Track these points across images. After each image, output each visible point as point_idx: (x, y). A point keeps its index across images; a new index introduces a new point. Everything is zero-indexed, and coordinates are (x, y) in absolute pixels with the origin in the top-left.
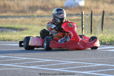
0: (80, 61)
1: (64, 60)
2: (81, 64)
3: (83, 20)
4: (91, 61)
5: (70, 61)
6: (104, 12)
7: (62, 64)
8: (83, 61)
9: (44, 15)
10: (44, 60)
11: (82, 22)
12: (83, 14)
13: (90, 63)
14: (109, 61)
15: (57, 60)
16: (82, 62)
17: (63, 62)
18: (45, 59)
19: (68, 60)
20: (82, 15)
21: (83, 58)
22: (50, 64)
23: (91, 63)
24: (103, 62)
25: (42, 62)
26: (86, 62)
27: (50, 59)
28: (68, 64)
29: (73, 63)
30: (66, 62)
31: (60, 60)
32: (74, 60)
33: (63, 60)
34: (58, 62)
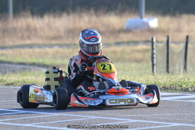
0: (145, 119)
1: (120, 117)
2: (146, 123)
3: (155, 52)
4: (162, 118)
5: (129, 119)
6: (187, 37)
8: (150, 119)
11: (153, 54)
12: (154, 41)
13: (160, 121)
14: (191, 118)
15: (107, 117)
16: (148, 120)
17: (117, 121)
18: (89, 115)
19: (125, 117)
20: (152, 42)
21: (150, 114)
23: (162, 122)
24: (182, 119)
25: (84, 121)
26: (155, 120)
29: (134, 122)
30: (122, 121)
32: (135, 117)
33: (117, 118)
34: (110, 120)
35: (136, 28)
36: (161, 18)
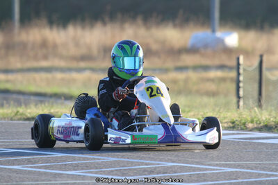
0: (248, 168)
1: (209, 165)
2: (250, 173)
3: (241, 78)
4: (274, 167)
5: (224, 167)
7: (204, 174)
8: (256, 168)
10: (159, 164)
11: (238, 82)
13: (272, 171)
15: (189, 164)
16: (252, 169)
17: (206, 169)
18: (161, 161)
19: (217, 165)
21: (254, 160)
22: (175, 173)
23: (275, 172)
25: (155, 168)
26: (263, 169)
27: (173, 162)
28: (219, 173)
29: (231, 172)
30: (214, 170)
31: (198, 163)
32: (231, 164)
34: (195, 168)
35: (206, 46)
36: (243, 33)
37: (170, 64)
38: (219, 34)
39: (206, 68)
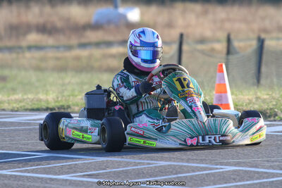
5: (96, 156)
6: (182, 36)
9: (44, 44)
19: (90, 154)
23: (144, 159)
24: (171, 156)
29: (102, 161)
36: (145, 8)
37: (74, 41)
38: (121, 10)
39: (109, 44)
